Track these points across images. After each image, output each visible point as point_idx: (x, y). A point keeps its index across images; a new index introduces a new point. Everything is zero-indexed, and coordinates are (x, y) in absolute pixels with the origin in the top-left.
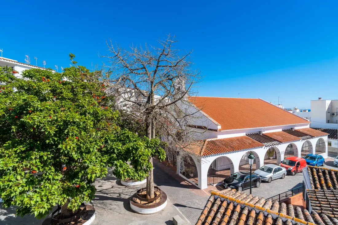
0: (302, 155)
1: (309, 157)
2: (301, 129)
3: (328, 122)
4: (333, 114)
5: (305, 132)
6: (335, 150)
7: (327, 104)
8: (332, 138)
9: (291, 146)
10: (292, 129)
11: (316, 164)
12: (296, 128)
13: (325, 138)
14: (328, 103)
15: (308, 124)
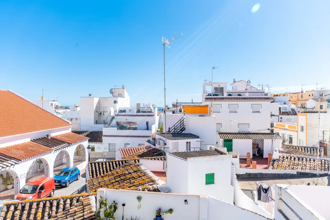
0: (55, 171)
1: (63, 172)
2: (59, 136)
3: (96, 122)
4: (101, 114)
5: (64, 139)
6: (97, 155)
7: (95, 103)
8: (95, 142)
9: (40, 162)
10: (48, 136)
11: (69, 180)
12: (53, 135)
13: (86, 144)
14: (96, 100)
15: (70, 127)
